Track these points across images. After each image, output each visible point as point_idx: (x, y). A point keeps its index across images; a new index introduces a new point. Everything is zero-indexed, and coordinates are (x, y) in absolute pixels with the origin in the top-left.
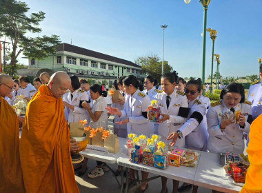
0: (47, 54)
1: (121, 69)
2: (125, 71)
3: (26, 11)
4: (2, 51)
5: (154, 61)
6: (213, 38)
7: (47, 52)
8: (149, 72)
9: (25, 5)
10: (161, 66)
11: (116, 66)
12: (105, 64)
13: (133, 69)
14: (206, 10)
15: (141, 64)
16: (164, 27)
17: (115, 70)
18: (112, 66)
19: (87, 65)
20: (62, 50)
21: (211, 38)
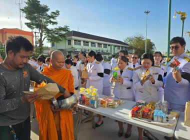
1: (113, 47)
2: (116, 48)
3: (48, 11)
5: (139, 39)
7: (62, 38)
9: (47, 7)
10: (144, 43)
11: (109, 45)
12: (101, 44)
13: (122, 47)
15: (129, 43)
16: (147, 13)
17: (109, 48)
18: (106, 45)
19: (88, 45)
20: (71, 36)
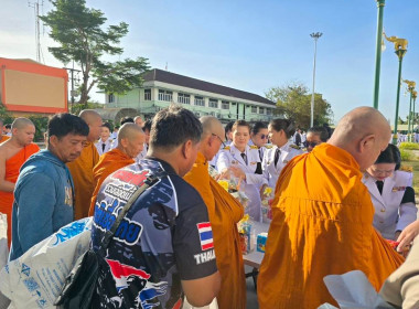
0: (131, 87)
1: (241, 107)
2: (248, 110)
3: (101, 23)
4: (70, 83)
5: (297, 94)
6: (400, 52)
7: (131, 83)
8: (289, 112)
9: (100, 14)
10: (309, 102)
11: (234, 104)
12: (216, 100)
13: (261, 108)
14: (381, 7)
15: (275, 100)
16: (317, 36)
17: (233, 109)
18: (228, 102)
19: (188, 102)
20: (152, 80)
21: (397, 52)
